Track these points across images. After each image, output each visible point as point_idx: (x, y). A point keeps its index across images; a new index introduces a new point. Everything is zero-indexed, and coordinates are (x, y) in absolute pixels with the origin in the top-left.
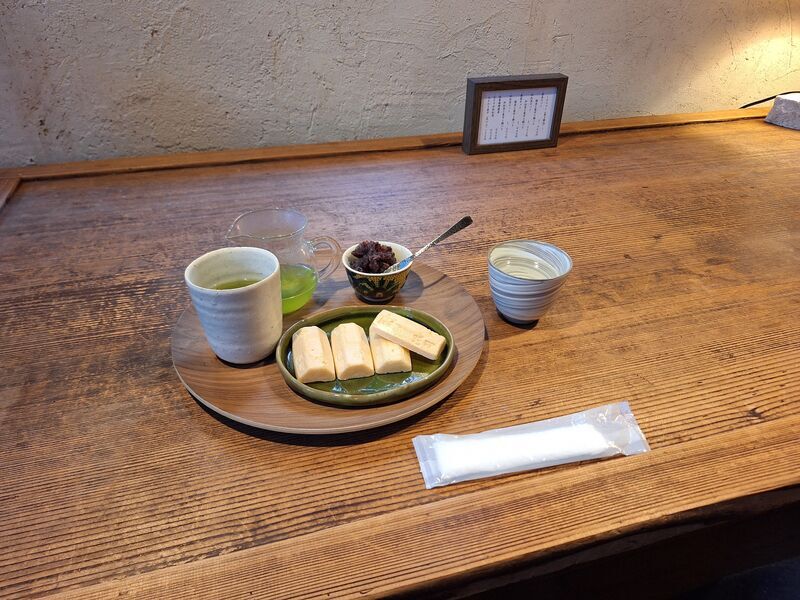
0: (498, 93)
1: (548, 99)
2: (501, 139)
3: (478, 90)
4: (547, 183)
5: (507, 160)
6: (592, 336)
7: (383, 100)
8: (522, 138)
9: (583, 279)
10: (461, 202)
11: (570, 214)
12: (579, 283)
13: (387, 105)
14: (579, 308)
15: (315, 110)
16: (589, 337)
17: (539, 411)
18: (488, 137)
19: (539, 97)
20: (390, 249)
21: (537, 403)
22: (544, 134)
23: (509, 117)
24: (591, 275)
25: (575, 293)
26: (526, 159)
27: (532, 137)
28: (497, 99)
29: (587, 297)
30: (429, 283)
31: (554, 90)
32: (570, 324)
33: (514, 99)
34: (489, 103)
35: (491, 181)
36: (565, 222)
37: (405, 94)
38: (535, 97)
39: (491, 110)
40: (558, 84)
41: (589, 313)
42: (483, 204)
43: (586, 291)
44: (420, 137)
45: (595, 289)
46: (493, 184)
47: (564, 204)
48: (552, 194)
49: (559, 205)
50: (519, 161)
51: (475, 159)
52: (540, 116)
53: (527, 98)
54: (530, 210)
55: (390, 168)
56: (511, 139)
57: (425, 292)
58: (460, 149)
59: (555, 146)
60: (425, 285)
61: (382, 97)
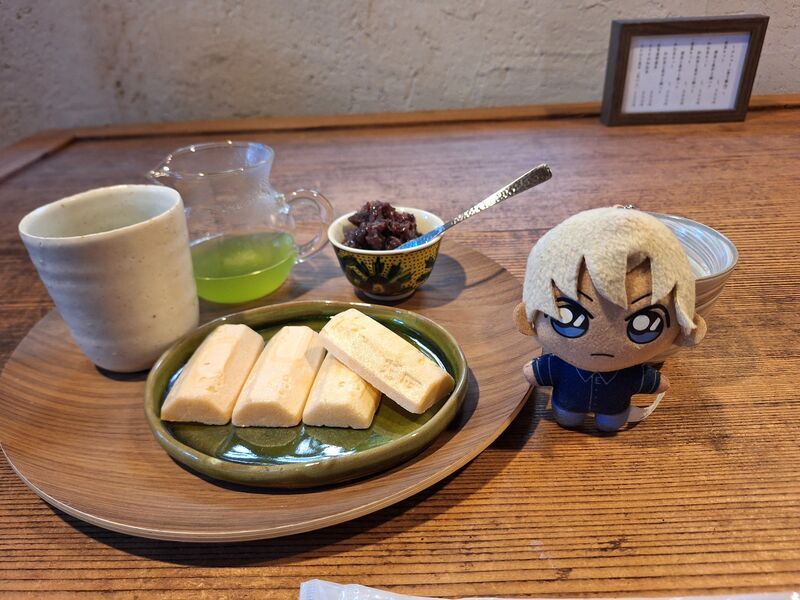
0: (656, 40)
1: (735, 50)
2: (658, 106)
3: (627, 34)
4: (722, 163)
5: (663, 133)
6: (773, 410)
7: (502, 63)
8: (690, 106)
9: (764, 301)
10: (578, 178)
11: (755, 202)
12: (757, 306)
13: (507, 69)
14: (750, 351)
15: (416, 74)
16: (765, 412)
17: (616, 567)
18: (638, 102)
19: (720, 47)
20: (411, 218)
21: (616, 545)
22: (726, 101)
23: (671, 74)
24: (783, 296)
25: (746, 324)
26: (692, 133)
27: (706, 105)
28: (654, 50)
29: (770, 333)
30: (475, 280)
31: (746, 36)
32: (727, 379)
33: (680, 49)
34: (642, 54)
35: (632, 156)
36: (744, 213)
37: (532, 54)
38: (713, 48)
39: (644, 65)
40: (753, 29)
41: (771, 364)
42: (610, 182)
43: (767, 323)
44: (546, 107)
45: (788, 321)
46: (635, 159)
47: (748, 189)
48: (728, 175)
49: (736, 189)
50: (682, 135)
51: (615, 130)
52: (720, 74)
53: (700, 48)
54: (687, 194)
55: (490, 138)
56: (674, 106)
57: (466, 293)
58: (597, 120)
59: (743, 120)
60: (469, 282)
61: (502, 59)
